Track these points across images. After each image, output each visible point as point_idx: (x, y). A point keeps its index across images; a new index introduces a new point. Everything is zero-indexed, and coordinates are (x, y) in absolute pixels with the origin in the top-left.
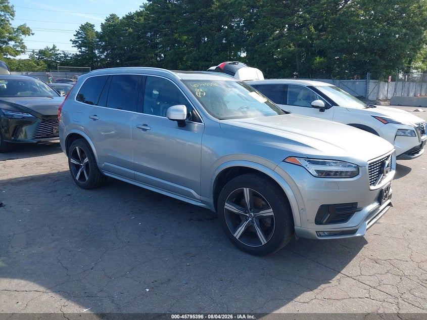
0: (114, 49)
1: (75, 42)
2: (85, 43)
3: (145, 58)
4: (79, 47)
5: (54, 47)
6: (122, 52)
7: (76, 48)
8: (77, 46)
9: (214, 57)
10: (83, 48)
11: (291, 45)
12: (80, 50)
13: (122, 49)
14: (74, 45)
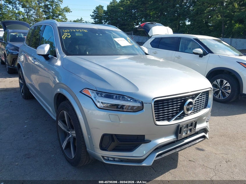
0: (112, 20)
1: (92, 16)
2: (97, 16)
3: (128, 25)
4: (95, 19)
5: (81, 19)
6: (116, 21)
7: (93, 19)
8: (94, 18)
9: (168, 24)
10: (96, 19)
11: (219, 16)
12: (95, 20)
13: (117, 19)
14: (92, 18)
